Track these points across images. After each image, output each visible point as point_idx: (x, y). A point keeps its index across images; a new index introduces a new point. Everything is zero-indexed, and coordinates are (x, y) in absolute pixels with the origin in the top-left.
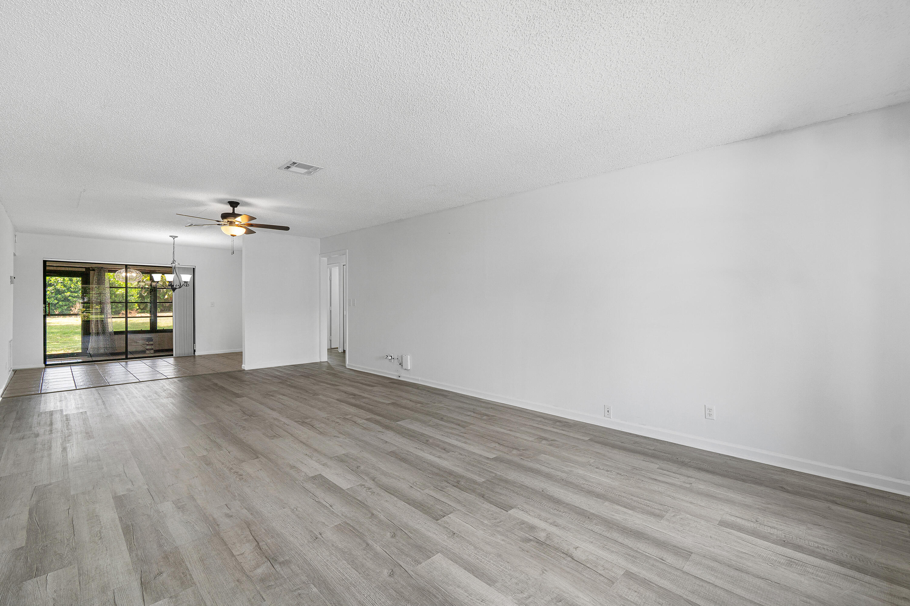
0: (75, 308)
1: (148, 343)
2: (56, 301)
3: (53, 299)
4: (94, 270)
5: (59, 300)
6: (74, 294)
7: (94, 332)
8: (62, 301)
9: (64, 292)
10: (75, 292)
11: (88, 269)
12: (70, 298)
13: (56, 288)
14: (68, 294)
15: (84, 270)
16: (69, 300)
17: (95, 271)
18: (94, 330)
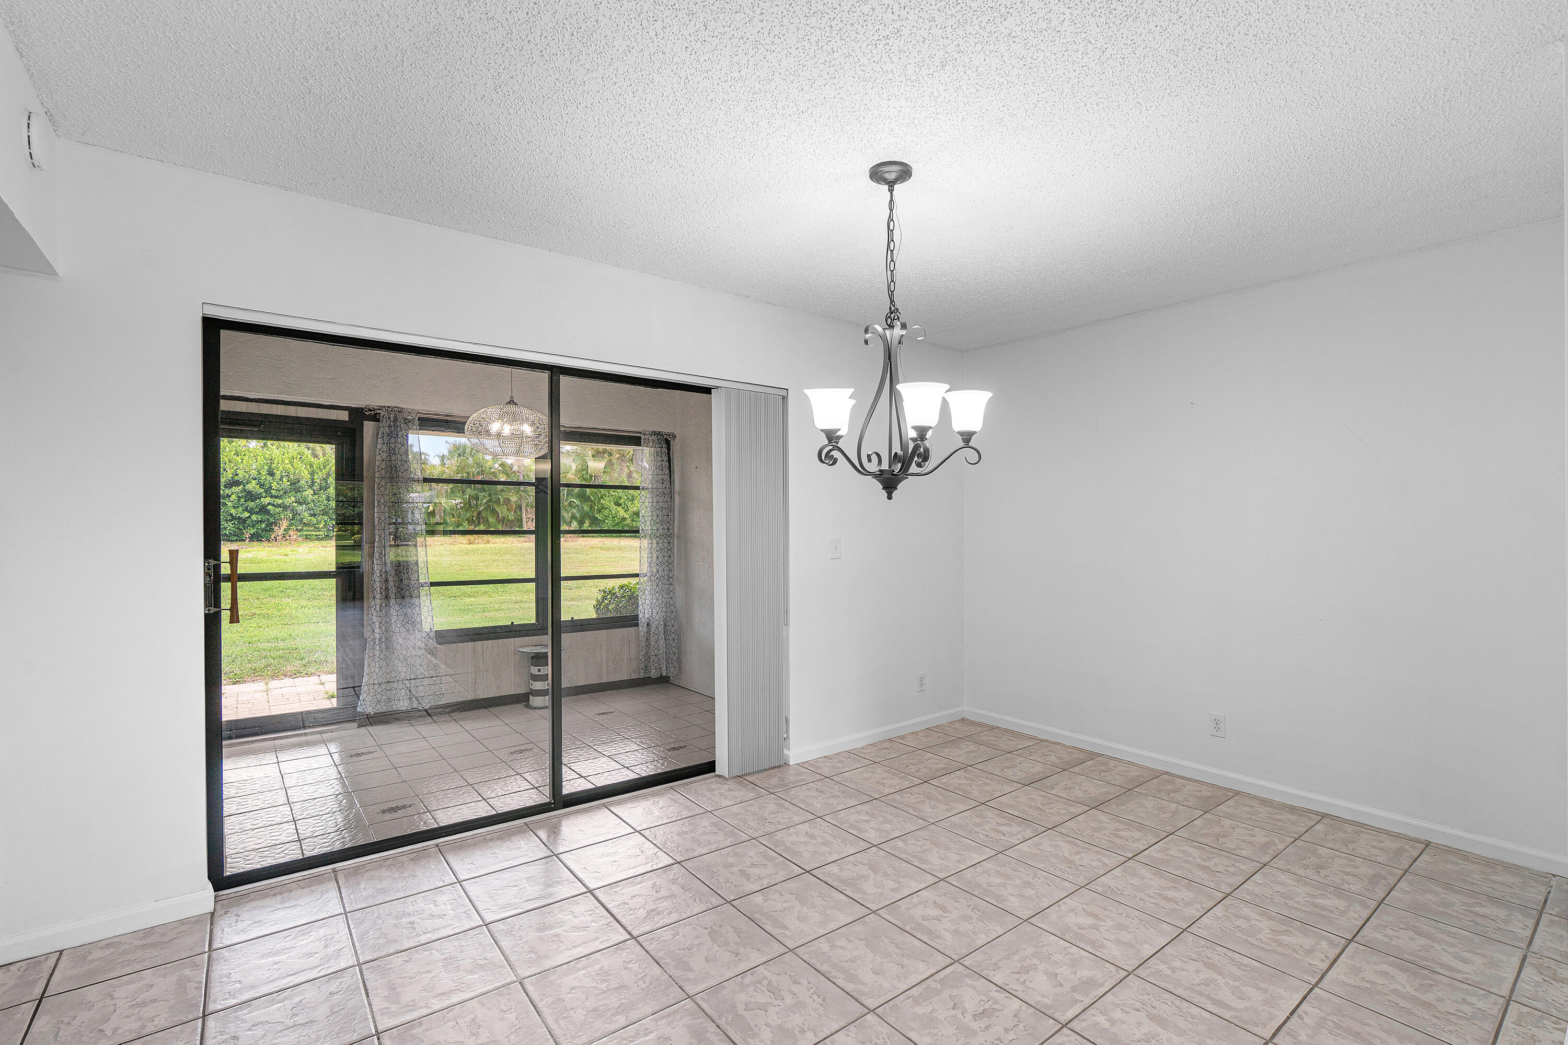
0: (279, 527)
1: (539, 670)
2: (247, 514)
3: (240, 509)
4: (375, 418)
5: (251, 512)
6: (276, 500)
7: (377, 636)
8: (257, 513)
9: (259, 497)
10: (276, 497)
11: (359, 415)
12: (270, 507)
13: (247, 488)
14: (268, 500)
15: (344, 416)
16: (267, 512)
17: (378, 420)
18: (377, 630)
